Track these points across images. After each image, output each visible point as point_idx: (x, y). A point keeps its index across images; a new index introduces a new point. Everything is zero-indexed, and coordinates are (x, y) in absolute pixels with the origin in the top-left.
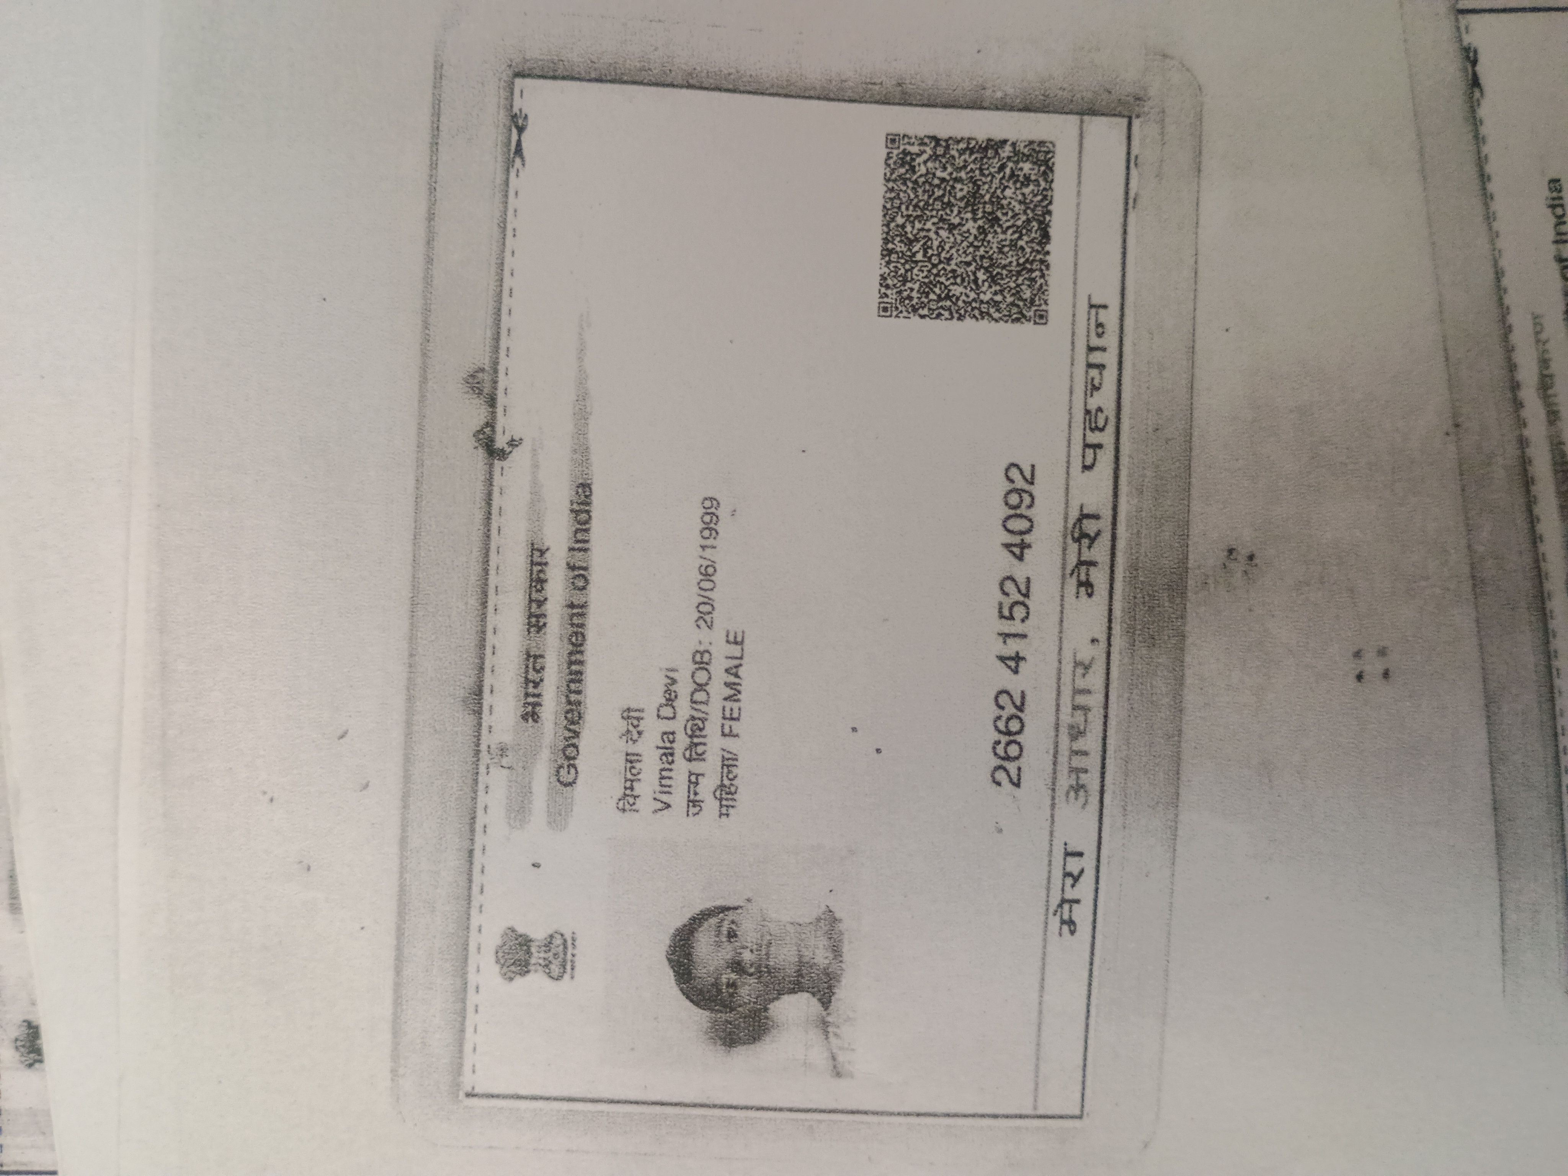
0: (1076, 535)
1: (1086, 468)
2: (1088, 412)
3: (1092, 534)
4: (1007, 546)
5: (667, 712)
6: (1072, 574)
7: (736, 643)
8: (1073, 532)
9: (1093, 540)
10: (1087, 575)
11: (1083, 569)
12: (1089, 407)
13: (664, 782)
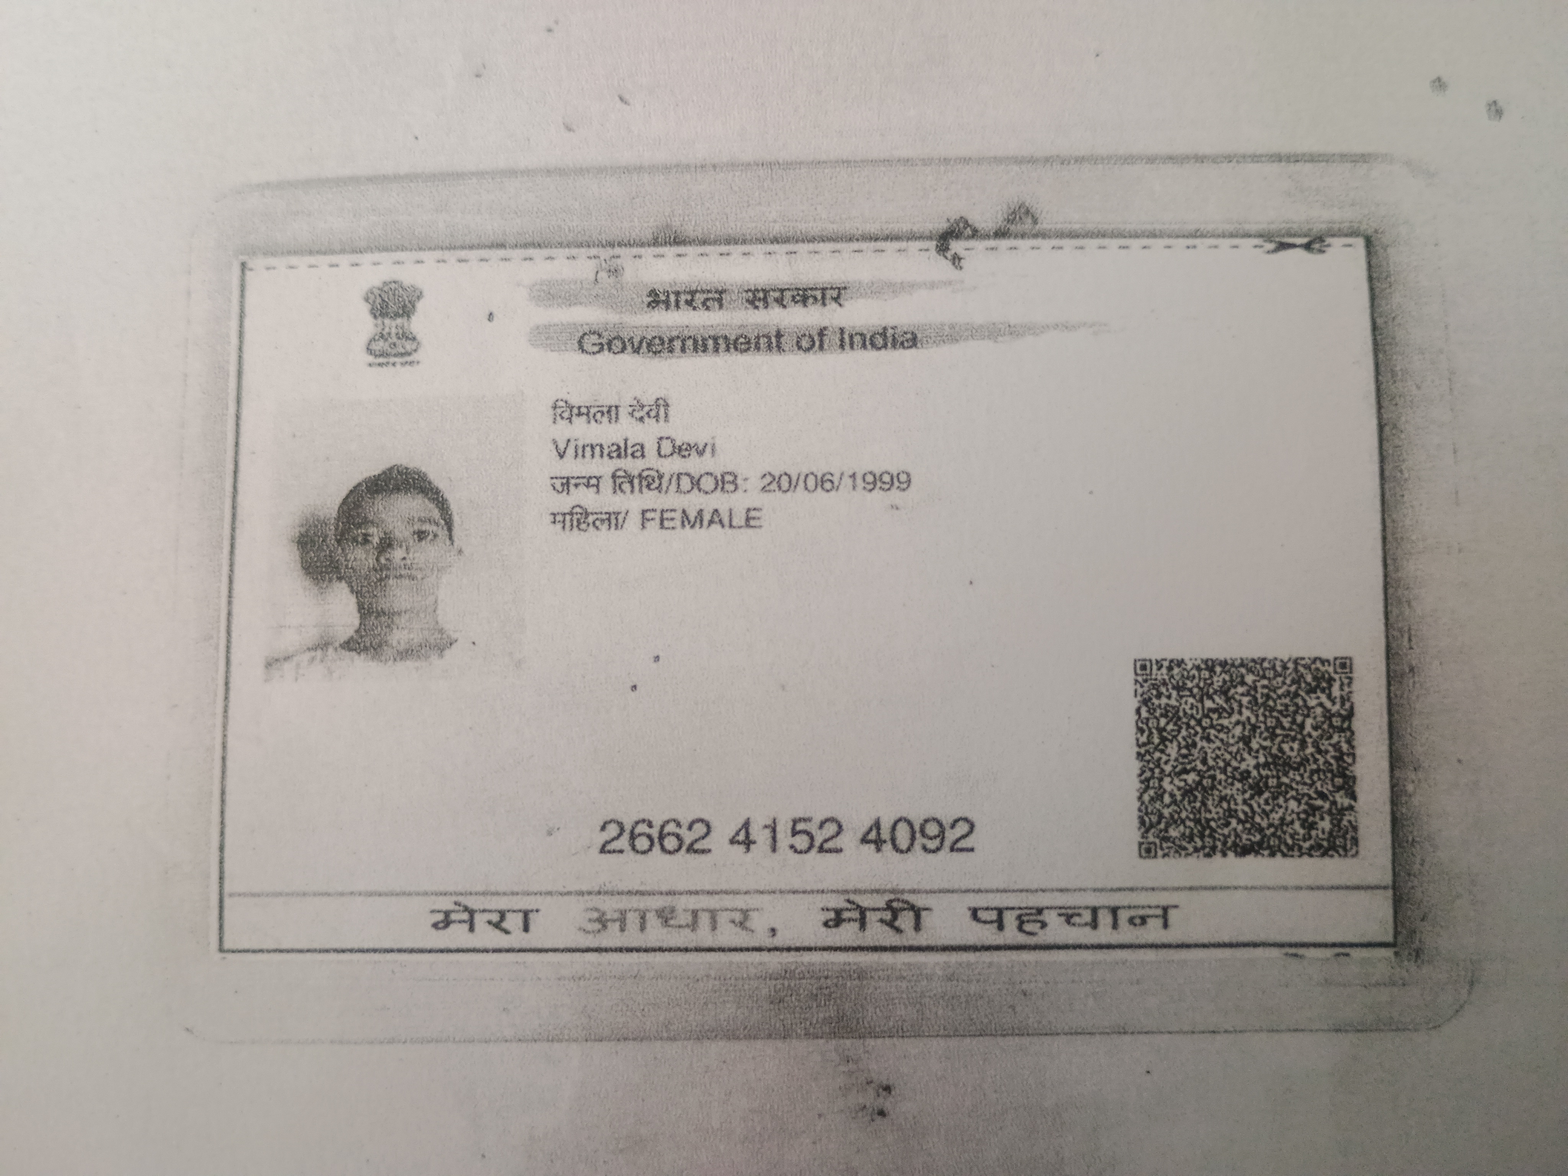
0: (895, 905)
1: (974, 913)
2: (1040, 911)
3: (897, 924)
4: (877, 825)
5: (667, 448)
6: (849, 901)
7: (748, 519)
8: (898, 900)
9: (891, 924)
10: (850, 920)
11: (856, 915)
12: (1046, 912)
13: (588, 449)
